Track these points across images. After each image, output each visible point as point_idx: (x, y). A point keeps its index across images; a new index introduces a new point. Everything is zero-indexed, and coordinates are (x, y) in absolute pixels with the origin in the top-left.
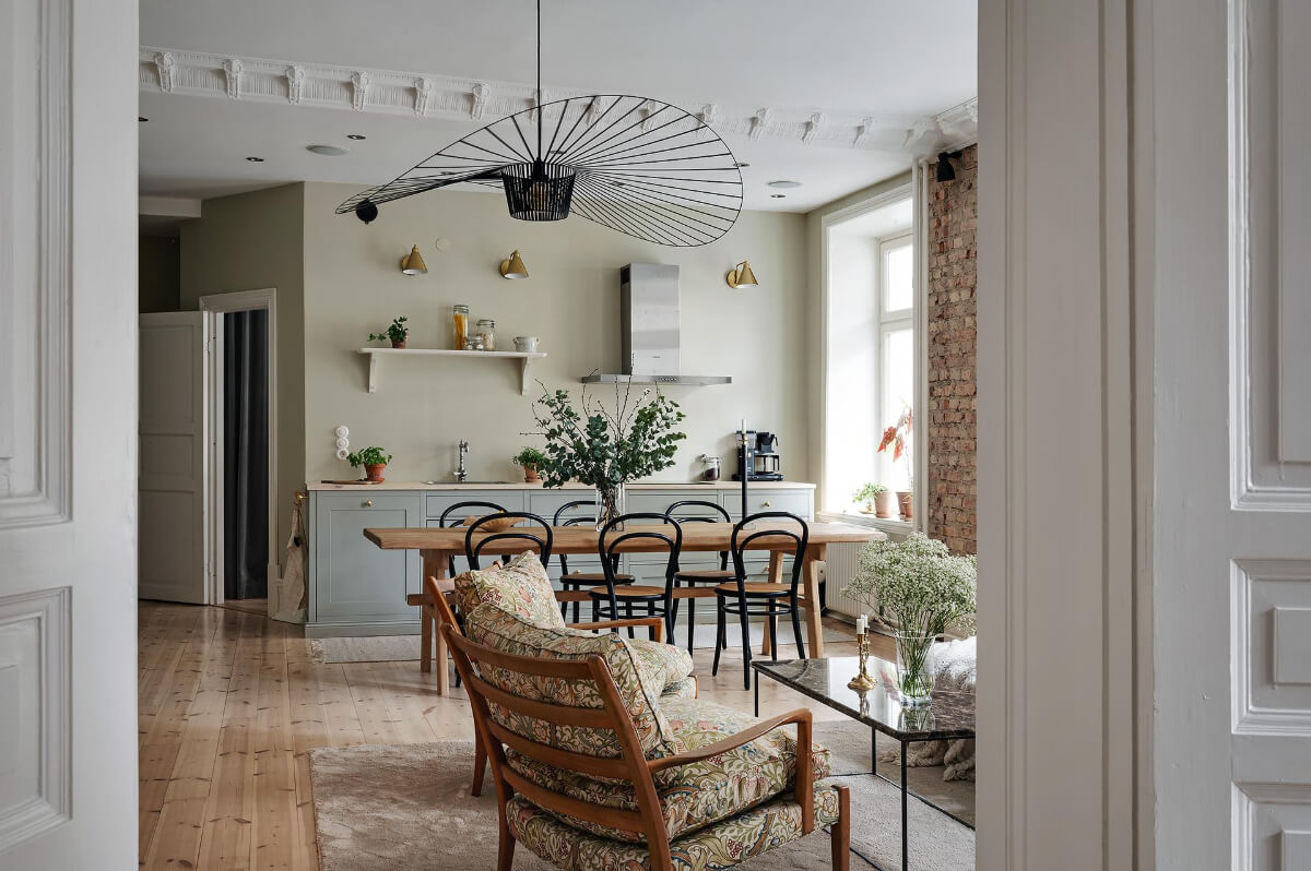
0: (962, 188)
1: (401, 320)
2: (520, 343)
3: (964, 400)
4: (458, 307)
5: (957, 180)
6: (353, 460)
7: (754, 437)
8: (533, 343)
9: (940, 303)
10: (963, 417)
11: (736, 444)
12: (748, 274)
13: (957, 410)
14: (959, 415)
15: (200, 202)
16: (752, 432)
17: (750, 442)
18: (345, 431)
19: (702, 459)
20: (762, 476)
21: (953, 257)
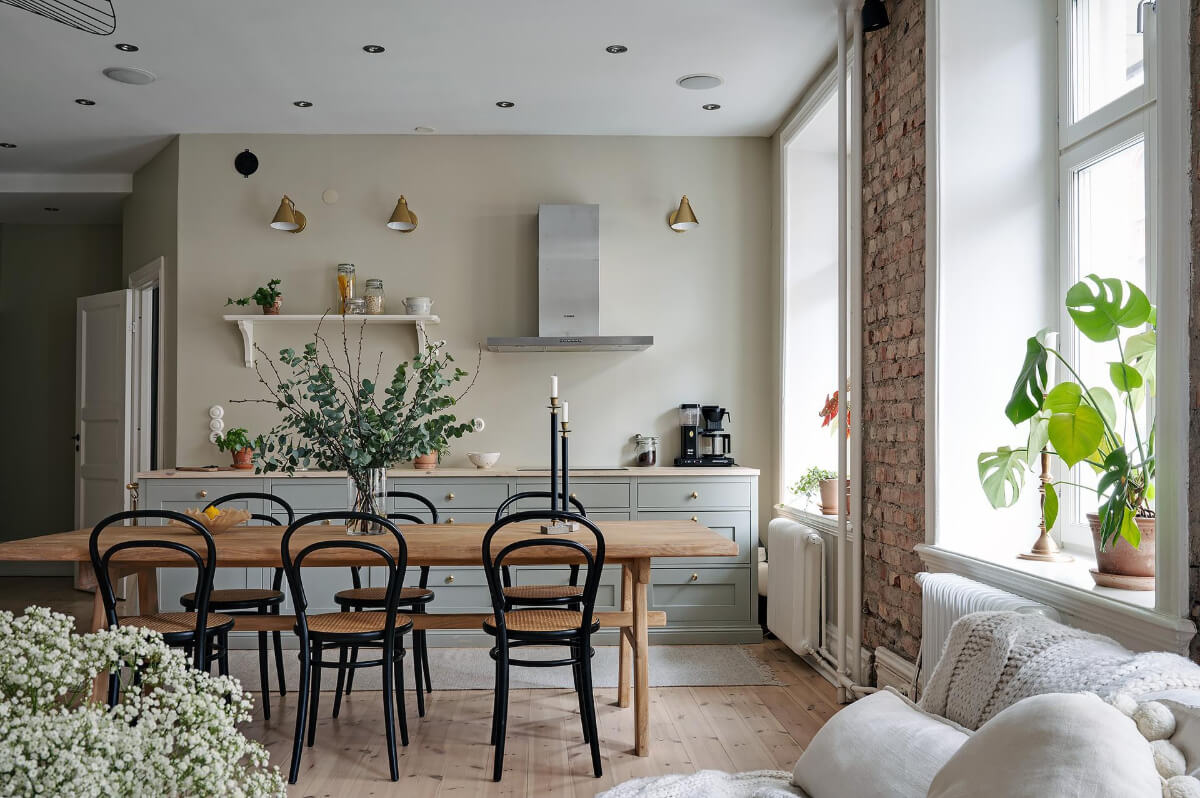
0: (900, 33)
1: (273, 282)
2: (409, 306)
3: (902, 345)
4: (341, 268)
5: (894, 26)
6: (221, 444)
7: (698, 412)
8: (424, 305)
9: (879, 211)
10: (900, 370)
11: (676, 423)
12: (686, 209)
13: (895, 361)
14: (896, 367)
15: (131, 176)
16: (694, 406)
17: (693, 417)
18: (219, 411)
19: (636, 441)
20: (709, 461)
21: (890, 138)
